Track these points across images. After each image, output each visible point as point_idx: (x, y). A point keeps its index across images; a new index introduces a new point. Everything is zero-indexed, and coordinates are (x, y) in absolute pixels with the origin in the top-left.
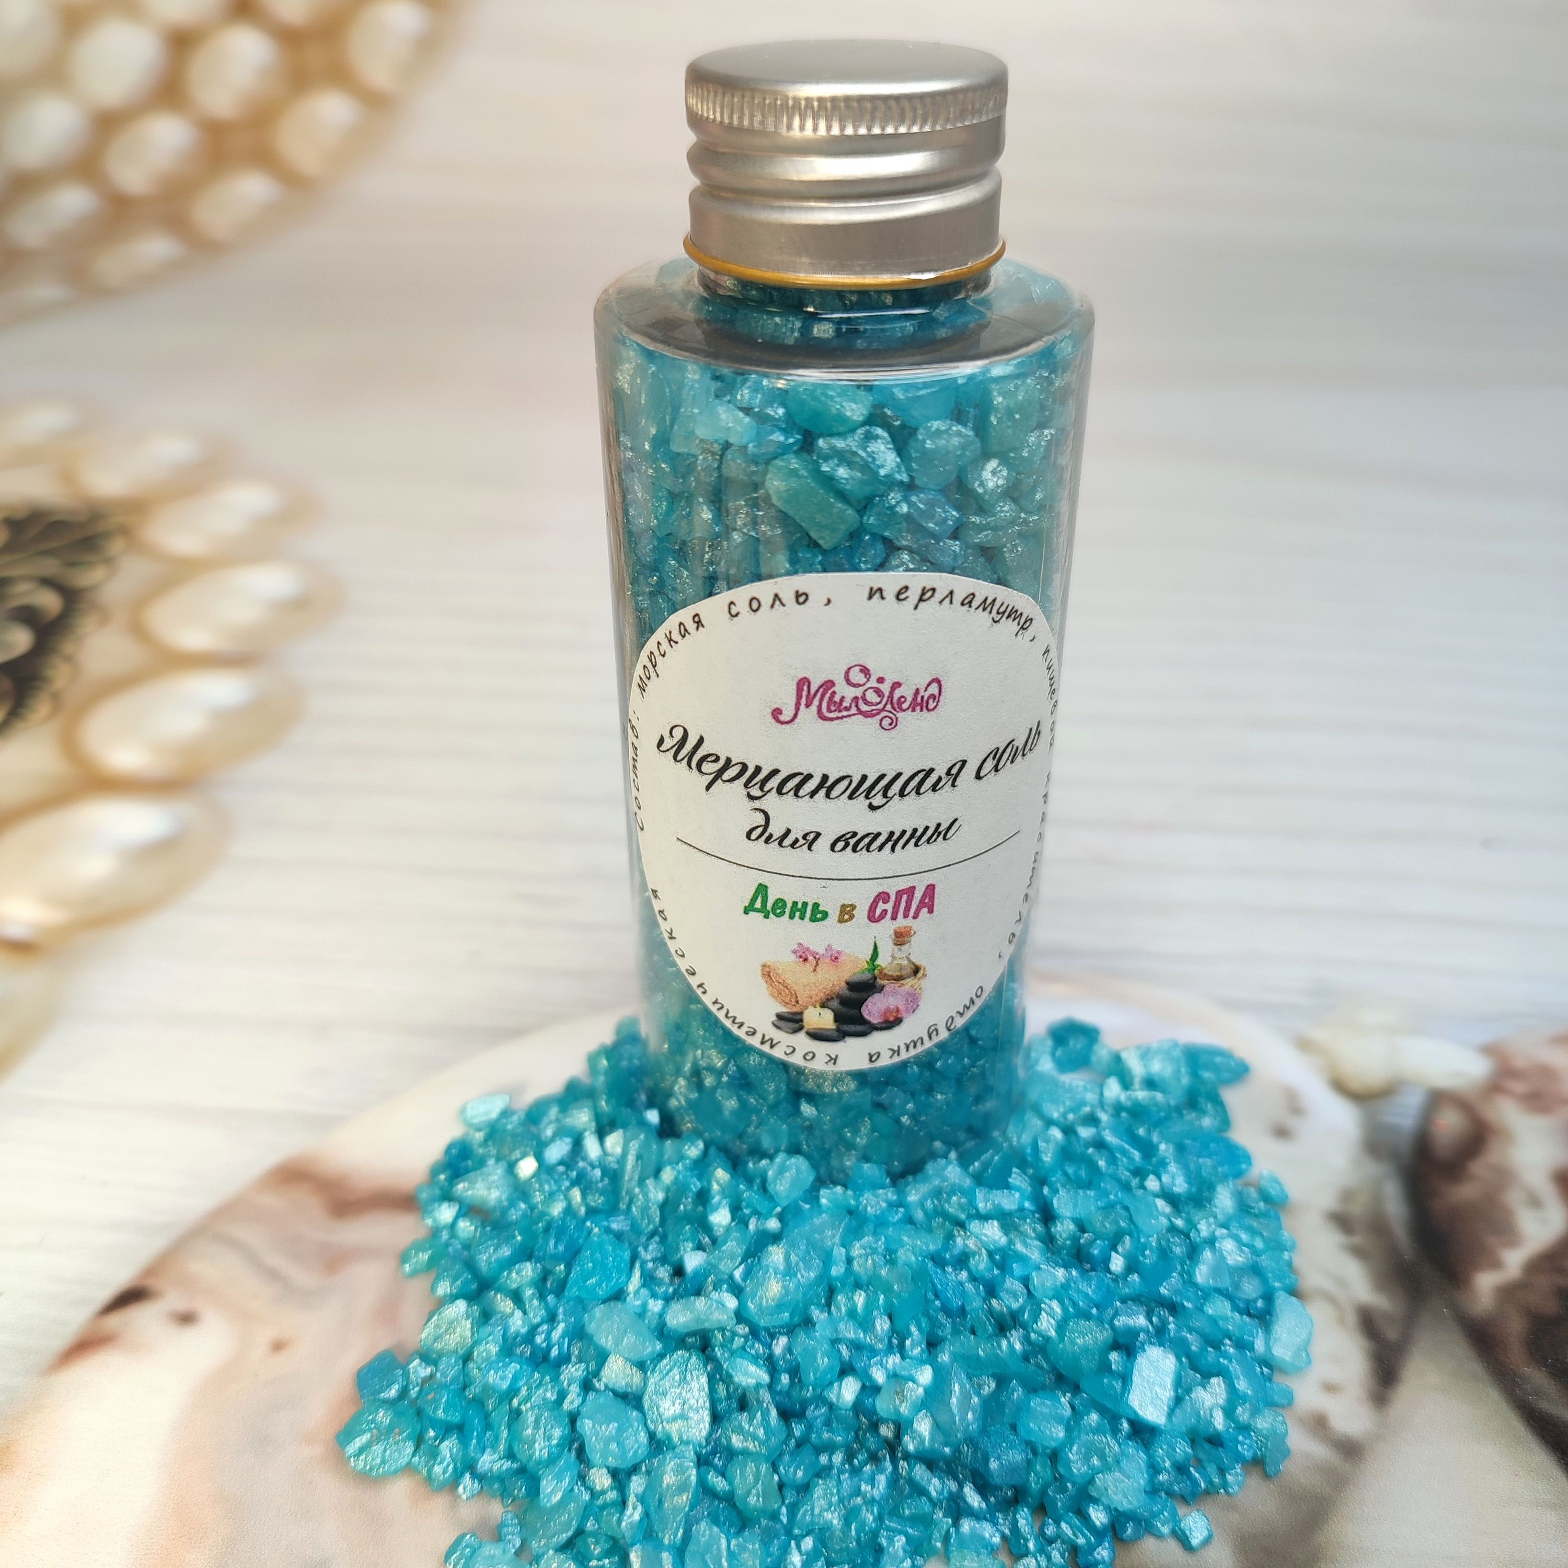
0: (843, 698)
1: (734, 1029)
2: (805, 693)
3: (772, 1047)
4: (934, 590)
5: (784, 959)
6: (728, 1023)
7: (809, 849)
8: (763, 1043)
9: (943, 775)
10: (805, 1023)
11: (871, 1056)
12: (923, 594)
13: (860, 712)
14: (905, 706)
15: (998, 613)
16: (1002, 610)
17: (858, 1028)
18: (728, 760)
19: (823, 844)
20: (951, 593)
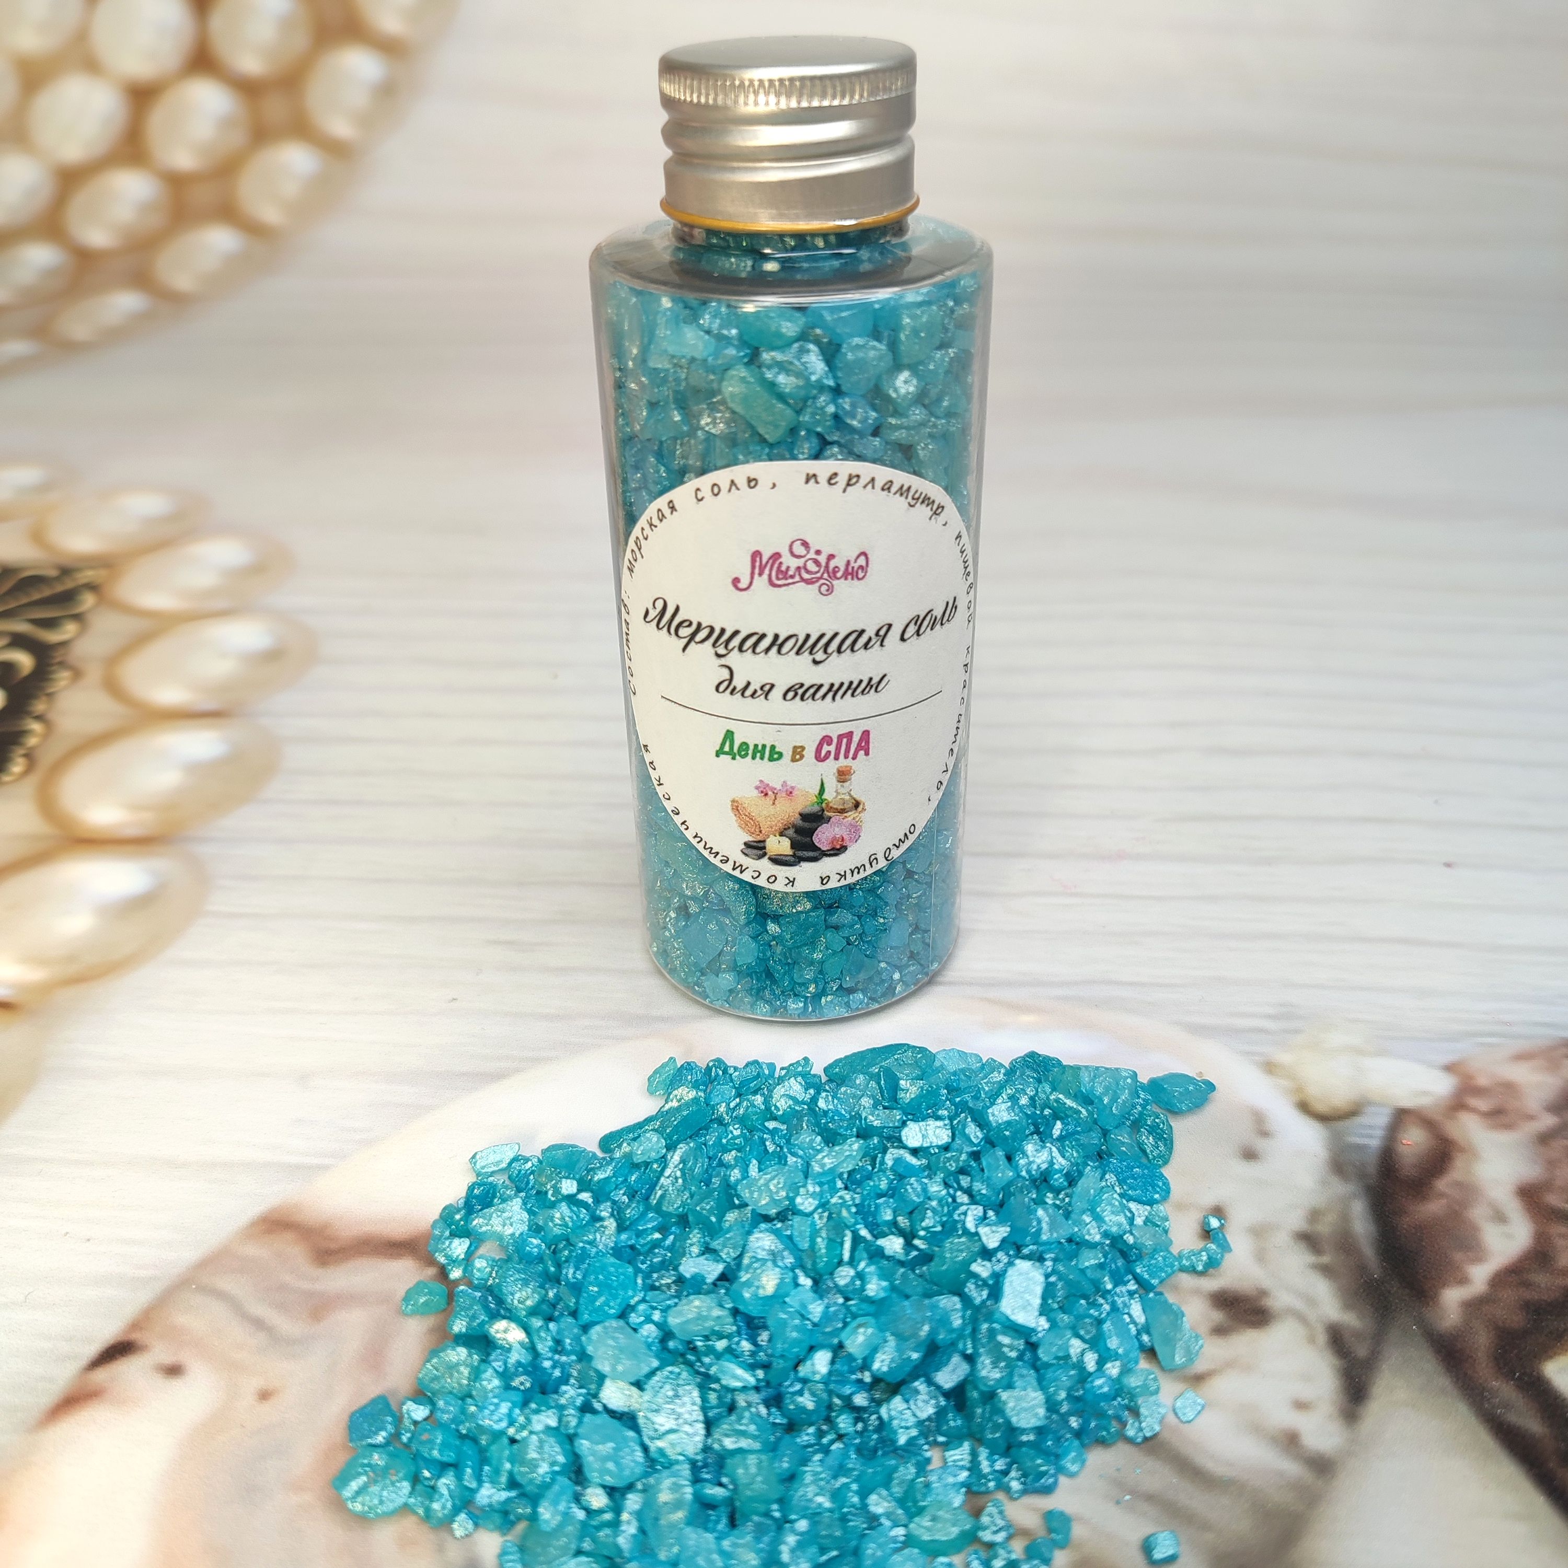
0: (788, 568)
1: (711, 858)
2: (758, 564)
3: (741, 872)
4: (858, 476)
5: (749, 794)
6: (706, 853)
7: (766, 698)
8: (734, 869)
9: (873, 636)
10: (767, 851)
11: (822, 880)
12: (850, 480)
13: (803, 580)
14: (839, 575)
15: (913, 499)
16: (917, 496)
17: (811, 854)
18: (699, 624)
19: (776, 694)
20: (873, 480)
